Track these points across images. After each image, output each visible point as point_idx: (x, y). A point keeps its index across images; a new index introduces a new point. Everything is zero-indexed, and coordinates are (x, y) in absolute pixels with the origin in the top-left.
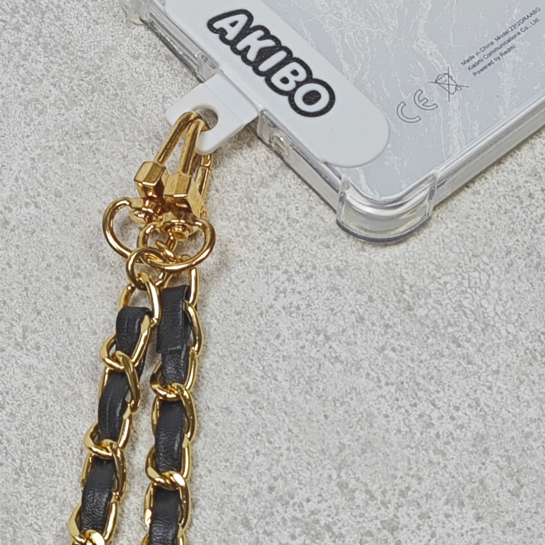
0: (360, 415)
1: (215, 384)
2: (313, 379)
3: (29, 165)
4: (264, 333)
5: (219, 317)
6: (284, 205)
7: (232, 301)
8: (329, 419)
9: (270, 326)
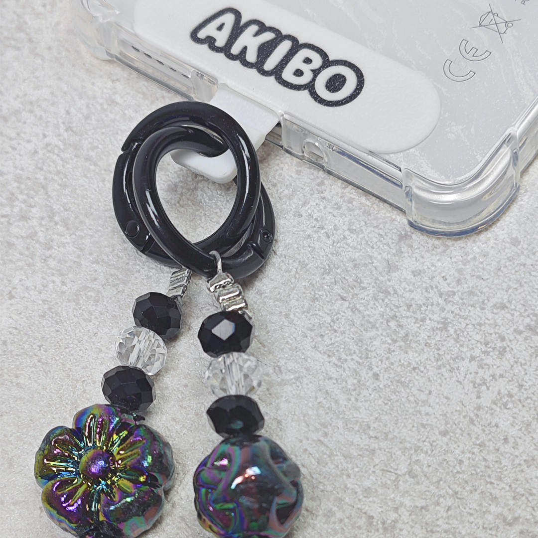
6: (428, 281)
7: (429, 422)
9: (490, 432)
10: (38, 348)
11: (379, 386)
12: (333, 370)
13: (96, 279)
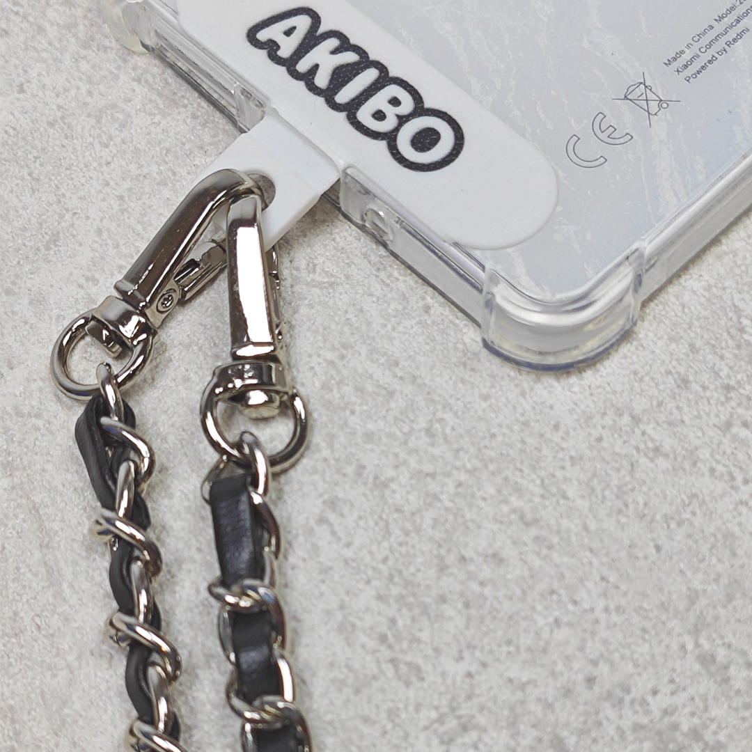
0: (712, 539)
1: (468, 517)
2: (625, 489)
3: (116, 207)
4: (533, 424)
5: (455, 408)
7: (472, 379)
8: (663, 552)
9: (541, 412)
10: (33, 159)
11: (426, 320)
12: (378, 286)
13: (130, 101)
